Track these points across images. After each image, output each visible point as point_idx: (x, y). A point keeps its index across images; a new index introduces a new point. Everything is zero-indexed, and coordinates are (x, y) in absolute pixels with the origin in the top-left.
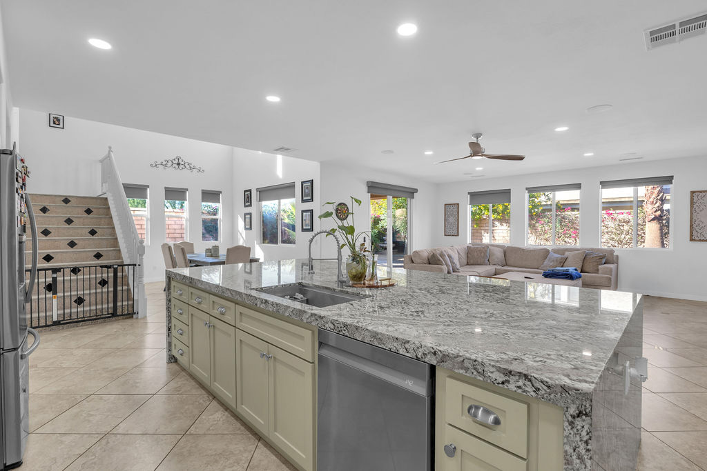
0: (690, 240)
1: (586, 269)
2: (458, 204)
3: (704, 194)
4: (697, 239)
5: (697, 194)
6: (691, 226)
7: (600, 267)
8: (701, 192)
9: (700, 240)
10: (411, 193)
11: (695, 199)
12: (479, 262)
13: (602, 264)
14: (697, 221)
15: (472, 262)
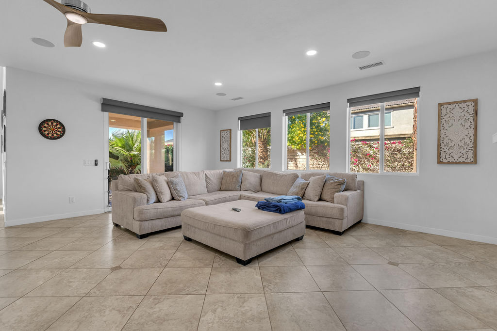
0: (438, 163)
1: (325, 197)
2: (231, 130)
3: (453, 106)
4: (445, 161)
5: (445, 106)
6: (439, 145)
7: (336, 194)
8: (450, 103)
9: (449, 163)
10: (176, 117)
11: (444, 112)
12: (230, 188)
13: (340, 191)
14: (446, 139)
15: (223, 187)
